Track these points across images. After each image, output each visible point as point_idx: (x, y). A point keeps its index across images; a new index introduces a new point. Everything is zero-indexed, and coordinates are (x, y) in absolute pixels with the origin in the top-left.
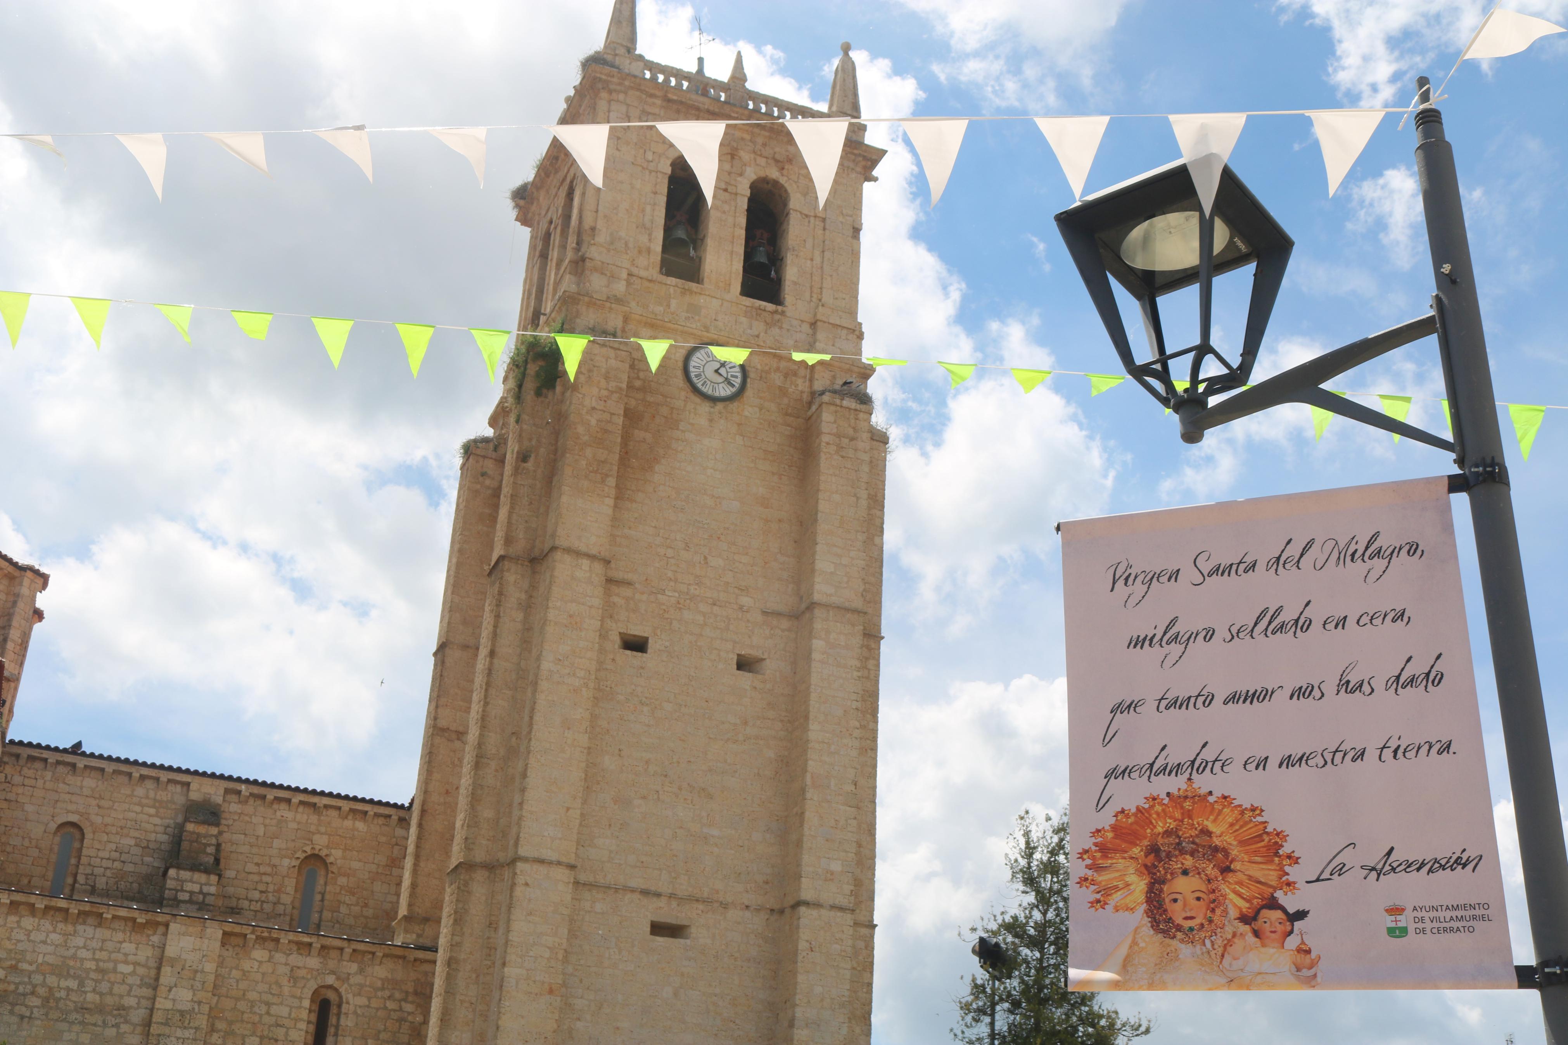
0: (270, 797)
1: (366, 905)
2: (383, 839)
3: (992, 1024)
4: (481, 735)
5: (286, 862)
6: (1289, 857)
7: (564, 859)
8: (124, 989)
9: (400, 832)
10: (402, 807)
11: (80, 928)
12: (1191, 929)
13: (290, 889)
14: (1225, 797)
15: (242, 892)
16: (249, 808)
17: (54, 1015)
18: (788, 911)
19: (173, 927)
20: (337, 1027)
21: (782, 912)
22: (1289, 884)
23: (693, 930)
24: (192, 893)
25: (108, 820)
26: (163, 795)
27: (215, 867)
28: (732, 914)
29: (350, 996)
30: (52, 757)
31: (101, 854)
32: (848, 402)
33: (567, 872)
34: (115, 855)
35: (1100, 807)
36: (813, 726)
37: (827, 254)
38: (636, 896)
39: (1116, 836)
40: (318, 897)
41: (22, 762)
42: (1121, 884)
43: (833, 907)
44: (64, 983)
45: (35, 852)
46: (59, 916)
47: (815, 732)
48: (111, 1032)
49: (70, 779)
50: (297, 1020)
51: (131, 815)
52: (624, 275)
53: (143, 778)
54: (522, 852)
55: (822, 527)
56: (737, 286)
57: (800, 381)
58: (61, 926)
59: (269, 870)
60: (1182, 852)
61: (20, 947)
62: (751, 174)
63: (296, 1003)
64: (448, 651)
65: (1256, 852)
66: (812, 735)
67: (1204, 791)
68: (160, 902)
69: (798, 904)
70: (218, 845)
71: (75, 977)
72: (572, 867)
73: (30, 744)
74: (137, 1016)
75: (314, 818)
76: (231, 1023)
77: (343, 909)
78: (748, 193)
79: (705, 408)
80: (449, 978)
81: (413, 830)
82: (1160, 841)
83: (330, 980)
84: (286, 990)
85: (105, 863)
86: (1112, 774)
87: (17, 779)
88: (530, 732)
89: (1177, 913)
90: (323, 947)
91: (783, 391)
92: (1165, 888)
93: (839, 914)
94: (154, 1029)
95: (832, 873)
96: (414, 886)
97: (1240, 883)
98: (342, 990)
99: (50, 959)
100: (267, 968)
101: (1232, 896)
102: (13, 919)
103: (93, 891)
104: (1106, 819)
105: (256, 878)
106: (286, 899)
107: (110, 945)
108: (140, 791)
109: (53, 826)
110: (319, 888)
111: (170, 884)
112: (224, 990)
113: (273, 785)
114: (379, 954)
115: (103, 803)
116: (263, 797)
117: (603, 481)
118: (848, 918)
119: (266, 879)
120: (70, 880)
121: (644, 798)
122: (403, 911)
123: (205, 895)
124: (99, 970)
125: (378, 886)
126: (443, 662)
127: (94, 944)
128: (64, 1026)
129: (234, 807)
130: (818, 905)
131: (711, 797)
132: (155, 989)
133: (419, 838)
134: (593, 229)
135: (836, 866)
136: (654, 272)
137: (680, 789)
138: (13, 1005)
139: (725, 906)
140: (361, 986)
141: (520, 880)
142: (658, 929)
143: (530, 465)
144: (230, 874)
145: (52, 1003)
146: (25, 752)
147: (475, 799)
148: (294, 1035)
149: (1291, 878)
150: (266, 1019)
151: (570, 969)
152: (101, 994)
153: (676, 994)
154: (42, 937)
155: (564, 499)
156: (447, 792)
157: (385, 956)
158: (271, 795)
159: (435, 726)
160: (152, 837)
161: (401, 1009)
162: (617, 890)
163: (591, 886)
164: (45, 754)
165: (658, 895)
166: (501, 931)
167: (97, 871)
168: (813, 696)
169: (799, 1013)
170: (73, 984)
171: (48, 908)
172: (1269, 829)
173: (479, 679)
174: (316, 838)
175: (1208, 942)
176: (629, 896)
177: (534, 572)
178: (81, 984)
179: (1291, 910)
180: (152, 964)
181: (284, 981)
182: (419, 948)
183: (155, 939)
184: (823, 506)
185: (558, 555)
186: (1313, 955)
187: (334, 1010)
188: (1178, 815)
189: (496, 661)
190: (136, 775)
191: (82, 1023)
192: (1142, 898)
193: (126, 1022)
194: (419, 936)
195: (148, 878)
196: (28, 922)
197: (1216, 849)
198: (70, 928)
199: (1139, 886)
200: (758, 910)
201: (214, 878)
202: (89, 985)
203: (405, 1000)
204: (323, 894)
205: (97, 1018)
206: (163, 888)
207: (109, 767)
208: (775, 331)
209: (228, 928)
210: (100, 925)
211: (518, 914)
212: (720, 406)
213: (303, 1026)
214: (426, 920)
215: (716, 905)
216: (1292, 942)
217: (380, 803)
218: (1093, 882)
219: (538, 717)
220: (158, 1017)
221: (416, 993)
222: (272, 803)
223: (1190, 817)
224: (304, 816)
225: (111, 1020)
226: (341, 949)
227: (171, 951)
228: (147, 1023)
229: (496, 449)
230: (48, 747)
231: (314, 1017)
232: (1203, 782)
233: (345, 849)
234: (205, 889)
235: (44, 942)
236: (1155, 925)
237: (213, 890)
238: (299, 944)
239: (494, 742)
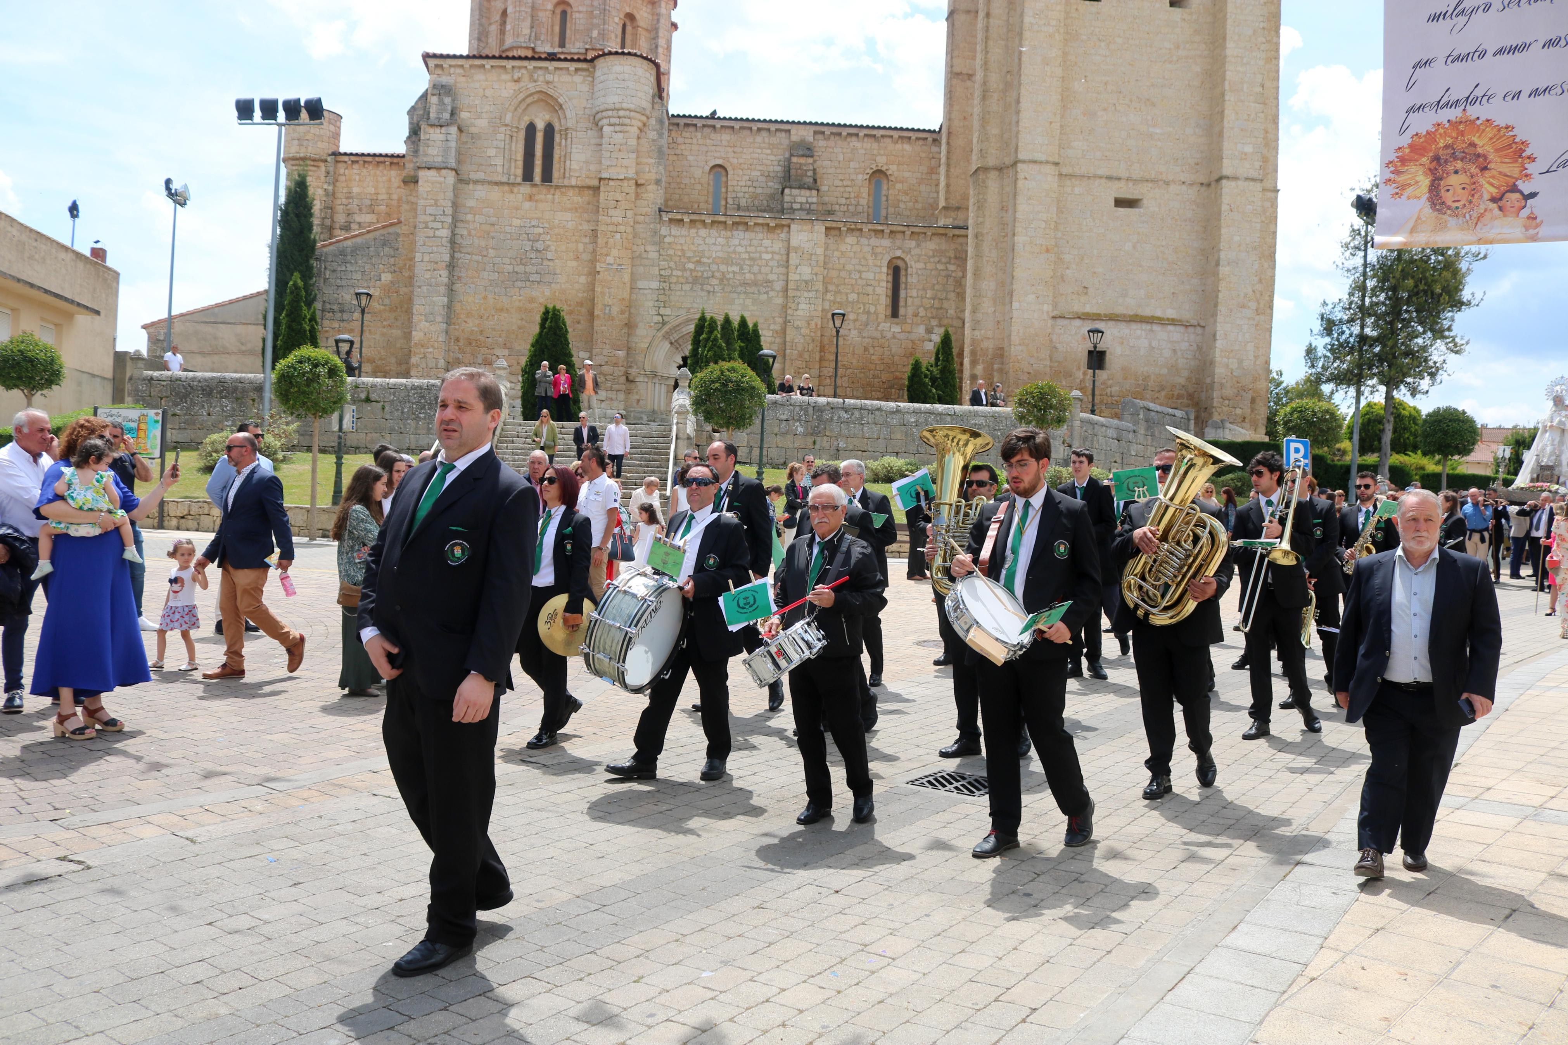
0: (844, 134)
1: (916, 201)
2: (923, 155)
3: (1365, 257)
4: (985, 76)
5: (860, 177)
6: (1529, 158)
7: (1051, 159)
8: (768, 269)
9: (934, 149)
10: (934, 131)
11: (735, 233)
12: (1457, 208)
13: (865, 195)
14: (1488, 121)
15: (833, 200)
16: (831, 143)
17: (728, 289)
18: (1213, 184)
19: (792, 226)
20: (906, 283)
21: (1209, 185)
22: (1527, 176)
23: (1145, 202)
24: (801, 203)
25: (741, 161)
26: (774, 140)
27: (814, 185)
28: (1173, 188)
29: (913, 263)
30: (700, 123)
31: (740, 184)
33: (1053, 167)
34: (749, 183)
35: (1402, 132)
36: (1230, 44)
38: (1103, 181)
39: (1411, 151)
40: (884, 199)
41: (681, 128)
42: (1412, 182)
43: (1247, 179)
44: (730, 269)
45: (699, 187)
46: (721, 227)
47: (1231, 49)
48: (764, 297)
49: (713, 136)
50: (879, 281)
51: (756, 156)
53: (759, 130)
54: (1021, 156)
58: (723, 233)
59: (849, 183)
60: (1455, 159)
61: (700, 248)
63: (878, 270)
64: (956, 16)
65: (1506, 156)
66: (1229, 52)
67: (1473, 117)
68: (782, 211)
69: (1220, 179)
70: (814, 170)
71: (737, 264)
72: (1057, 164)
73: (684, 116)
74: (779, 286)
75: (875, 145)
76: (837, 286)
77: (902, 205)
80: (977, 247)
81: (944, 147)
82: (1441, 152)
83: (899, 253)
84: (870, 262)
85: (744, 189)
86: (1411, 110)
87: (680, 140)
88: (1020, 70)
89: (1448, 197)
90: (891, 232)
92: (1442, 183)
93: (1252, 183)
94: (790, 293)
95: (1246, 154)
96: (948, 185)
97: (1493, 177)
98: (907, 259)
99: (720, 254)
100: (857, 248)
101: (1487, 186)
102: (693, 231)
103: (739, 208)
104: (1405, 140)
105: (842, 189)
106: (864, 202)
107: (755, 242)
108: (759, 139)
109: (707, 168)
110: (884, 192)
111: (787, 198)
112: (830, 265)
113: (845, 125)
114: (929, 234)
115: (737, 150)
116: (840, 134)
118: (1259, 186)
119: (850, 189)
120: (723, 203)
121: (1105, 110)
122: (942, 204)
123: (810, 204)
124: (751, 259)
125: (923, 188)
126: (953, 25)
127: (745, 242)
128: (735, 295)
129: (822, 143)
130: (1235, 178)
131: (1154, 105)
132: (787, 267)
133: (948, 152)
135: (1249, 149)
137: (1131, 101)
138: (702, 285)
139: (1167, 183)
140: (919, 256)
141: (1021, 176)
142: (1120, 203)
144: (824, 188)
145: (726, 282)
146: (682, 121)
147: (984, 121)
148: (879, 291)
149: (1529, 172)
150: (860, 282)
151: (1059, 235)
152: (754, 274)
153: (1134, 247)
154: (712, 241)
156: (965, 118)
157: (933, 234)
158: (845, 132)
159: (951, 72)
160: (771, 168)
161: (947, 269)
162: (1089, 177)
163: (1071, 176)
164: (695, 121)
165: (1119, 179)
166: (1010, 212)
167: (740, 195)
168: (1229, 22)
169: (1222, 255)
170: (736, 269)
171: (713, 222)
172: (1517, 140)
173: (980, 35)
174: (879, 159)
175: (1467, 216)
176: (1098, 181)
178: (741, 269)
179: (1526, 193)
180: (783, 252)
181: (869, 256)
182: (954, 228)
183: (783, 236)
186: (1538, 220)
187: (903, 273)
188: (1454, 135)
189: (991, 20)
190: (754, 128)
191: (745, 293)
192: (1427, 190)
193: (772, 290)
194: (954, 219)
195: (772, 197)
196: (703, 232)
197: (1479, 156)
198: (729, 234)
199: (1425, 182)
200: (1191, 185)
201: (814, 192)
202: (746, 269)
203: (949, 263)
204: (887, 196)
205: (754, 289)
206: (782, 201)
207: (737, 125)
209: (829, 224)
210: (747, 230)
211: (1021, 199)
213: (884, 284)
214: (958, 208)
215: (1161, 183)
216: (1525, 213)
217: (919, 130)
218: (1394, 182)
219: (1024, 59)
220: (791, 285)
221: (956, 258)
222: (846, 138)
223: (1462, 135)
224: (868, 144)
225: (763, 290)
226: (904, 232)
227: (794, 242)
228: (786, 290)
230: (696, 117)
231: (890, 278)
232: (1473, 111)
233: (899, 164)
234: (810, 200)
235: (715, 244)
236: (1433, 205)
237: (814, 200)
238: (876, 231)
239: (994, 79)
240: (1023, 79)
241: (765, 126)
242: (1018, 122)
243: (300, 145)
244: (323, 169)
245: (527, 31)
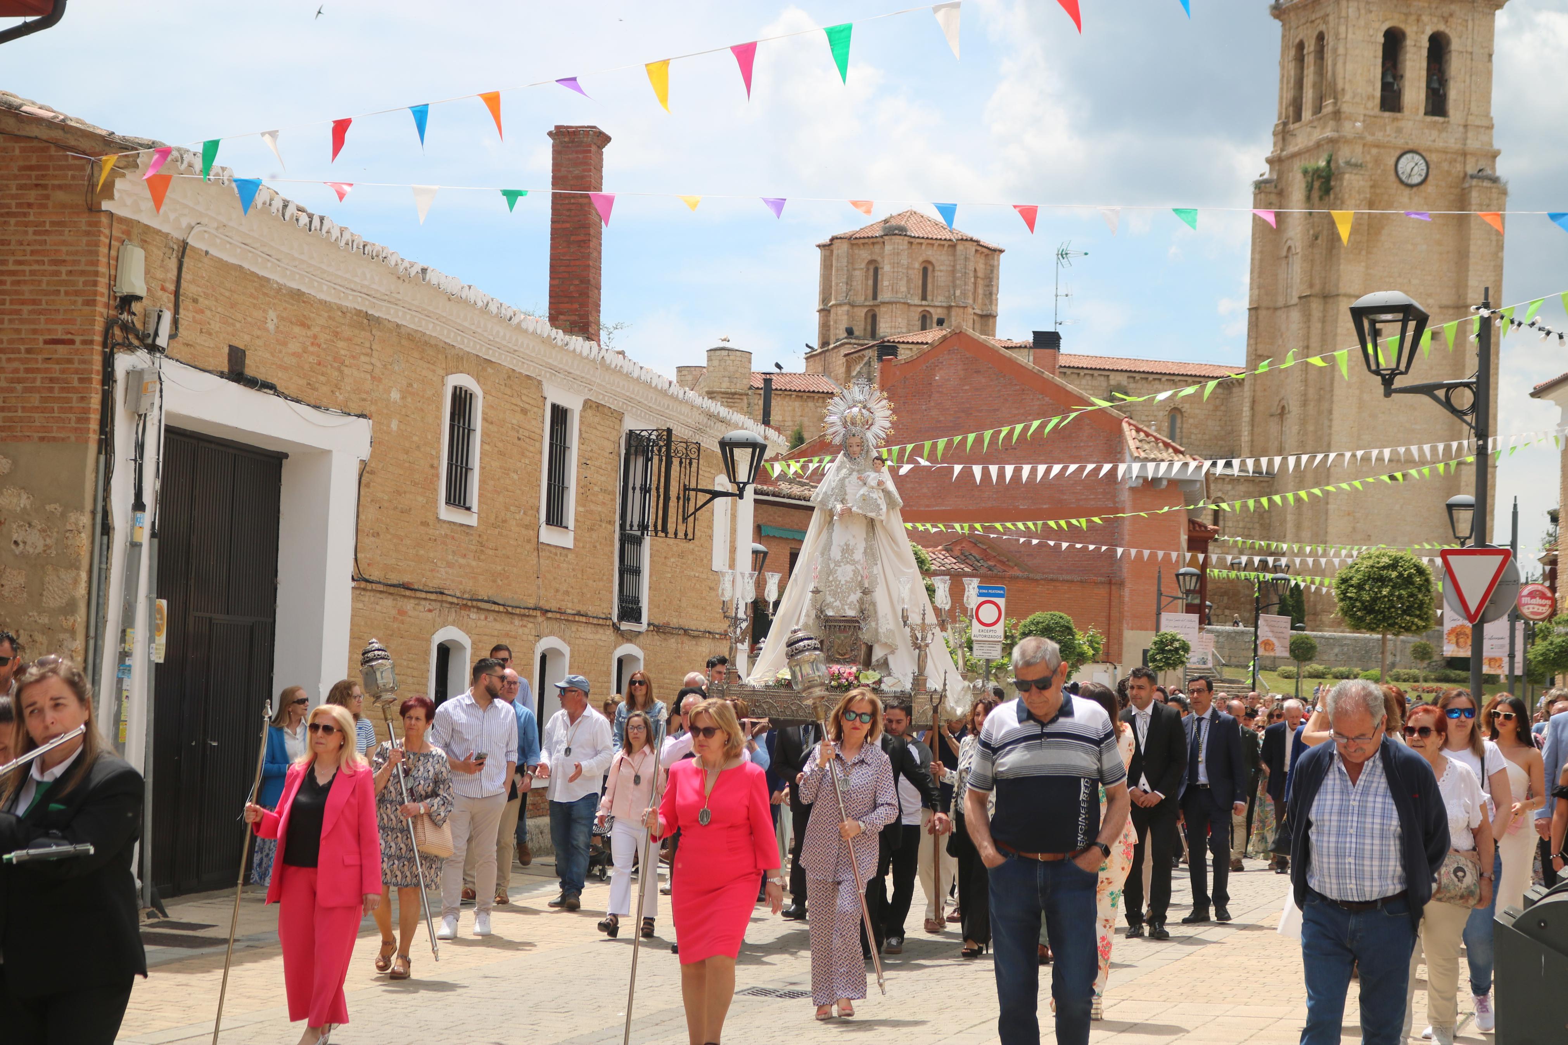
0: (1150, 379)
1: (1204, 433)
4: (1306, 390)
5: (1161, 413)
13: (1165, 428)
16: (1139, 385)
20: (1224, 516)
23: (1408, 476)
26: (1095, 383)
28: (1427, 467)
32: (1486, 184)
37: (1474, 78)
40: (1178, 430)
52: (1362, 118)
53: (1085, 375)
54: (1332, 450)
55: (1472, 261)
56: (1422, 110)
57: (1458, 165)
59: (1154, 419)
62: (1429, 31)
69: (1460, 463)
77: (1193, 437)
78: (1427, 45)
79: (1407, 191)
83: (1220, 494)
88: (1332, 391)
90: (1216, 479)
91: (1449, 173)
96: (1252, 441)
108: (1084, 382)
110: (1178, 425)
113: (1151, 372)
114: (1242, 480)
117: (1360, 253)
125: (1210, 423)
126: (1258, 319)
129: (1132, 386)
131: (1415, 409)
134: (1343, 90)
136: (1377, 111)
137: (1400, 407)
139: (1423, 463)
142: (1392, 477)
143: (1319, 241)
155: (1342, 267)
157: (1245, 481)
158: (1151, 377)
174: (1176, 399)
177: (1326, 303)
184: (1473, 248)
185: (1340, 298)
204: (1181, 428)
207: (1069, 371)
208: (1444, 135)
212: (1415, 189)
219: (1336, 384)
222: (1151, 381)
224: (1168, 386)
226: (1224, 479)
229: (1276, 187)
233: (1191, 403)
239: (1311, 392)
240: (1335, 398)
241: (1090, 372)
242: (1330, 427)
243: (731, 382)
244: (746, 401)
245: (904, 289)
